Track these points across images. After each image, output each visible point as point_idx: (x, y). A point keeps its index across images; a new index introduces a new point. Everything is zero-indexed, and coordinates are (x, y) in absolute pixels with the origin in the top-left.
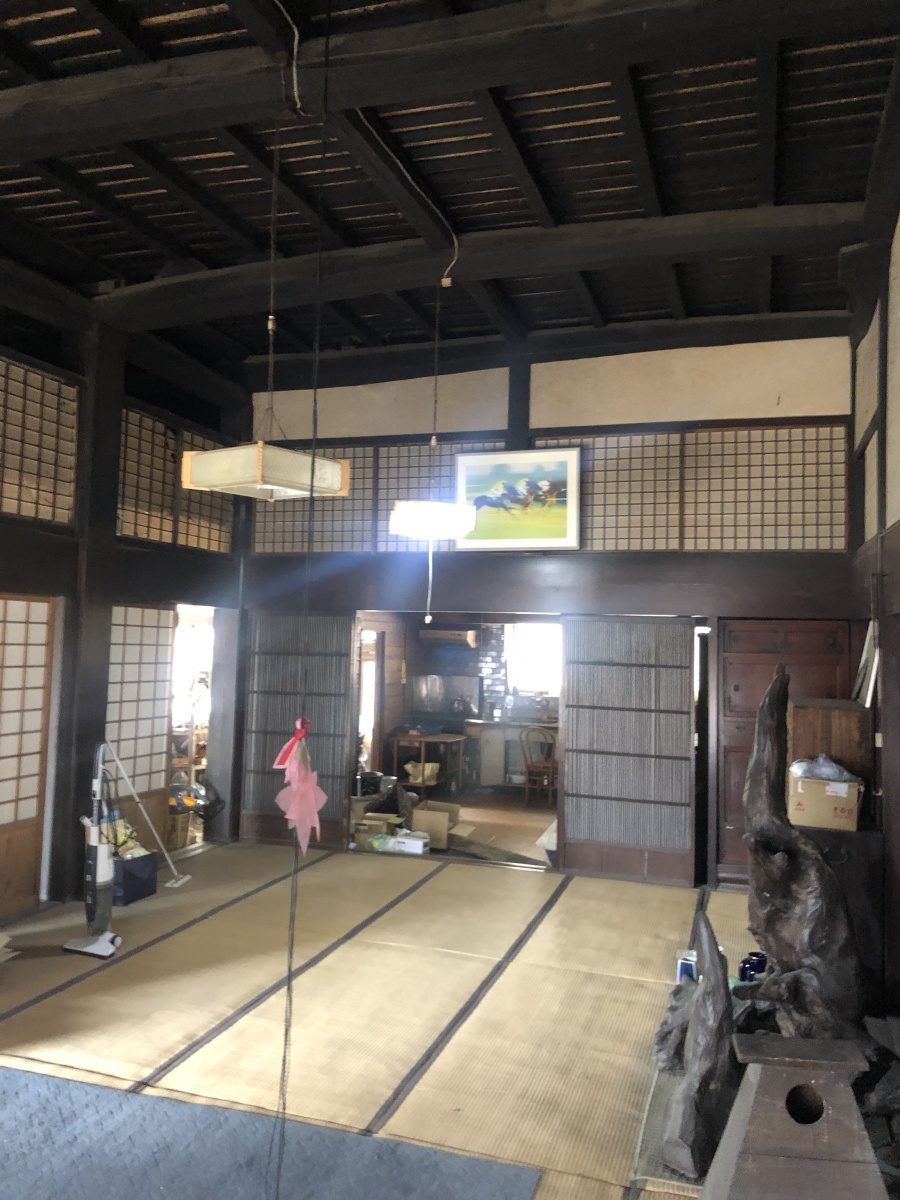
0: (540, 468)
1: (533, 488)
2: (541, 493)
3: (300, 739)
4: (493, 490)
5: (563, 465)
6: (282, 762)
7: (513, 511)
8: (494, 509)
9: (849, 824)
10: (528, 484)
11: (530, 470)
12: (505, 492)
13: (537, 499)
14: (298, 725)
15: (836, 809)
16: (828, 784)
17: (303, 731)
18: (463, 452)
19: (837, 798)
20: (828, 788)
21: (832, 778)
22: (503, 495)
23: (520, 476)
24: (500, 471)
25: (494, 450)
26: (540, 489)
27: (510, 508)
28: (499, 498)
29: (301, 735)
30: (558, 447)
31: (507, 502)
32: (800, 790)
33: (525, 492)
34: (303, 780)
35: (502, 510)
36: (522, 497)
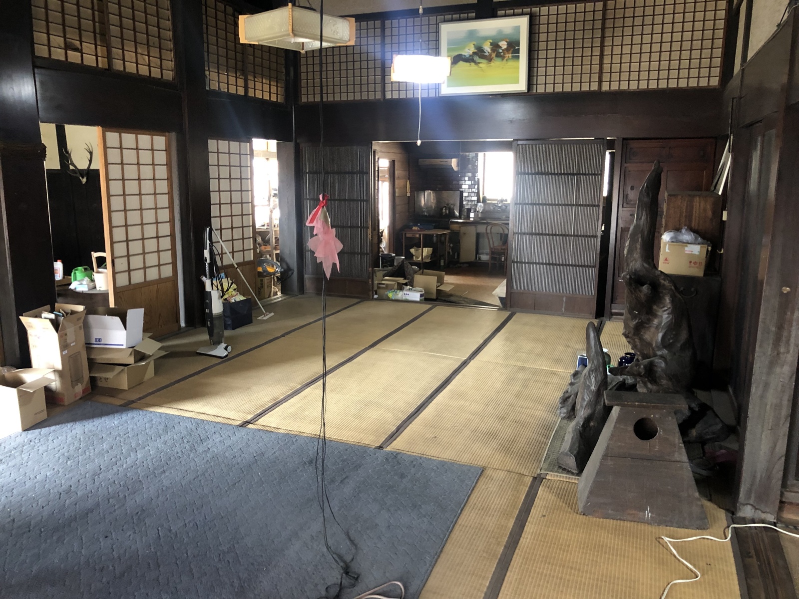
0: (500, 32)
1: (495, 46)
2: (501, 51)
3: (323, 207)
4: (467, 50)
5: (517, 29)
6: (312, 221)
7: (481, 65)
8: (468, 64)
9: (698, 272)
10: (491, 44)
11: (493, 33)
12: (476, 51)
13: (498, 55)
14: (321, 197)
15: (691, 262)
16: (687, 246)
17: (324, 201)
18: (445, 21)
19: (692, 255)
20: (686, 249)
21: (690, 242)
22: (473, 53)
23: (486, 39)
24: (471, 34)
25: (468, 19)
26: (501, 47)
27: (479, 63)
28: (470, 56)
29: (323, 205)
30: (514, 15)
31: (476, 58)
32: (667, 250)
33: (489, 50)
34: (326, 233)
35: (473, 64)
36: (487, 54)
